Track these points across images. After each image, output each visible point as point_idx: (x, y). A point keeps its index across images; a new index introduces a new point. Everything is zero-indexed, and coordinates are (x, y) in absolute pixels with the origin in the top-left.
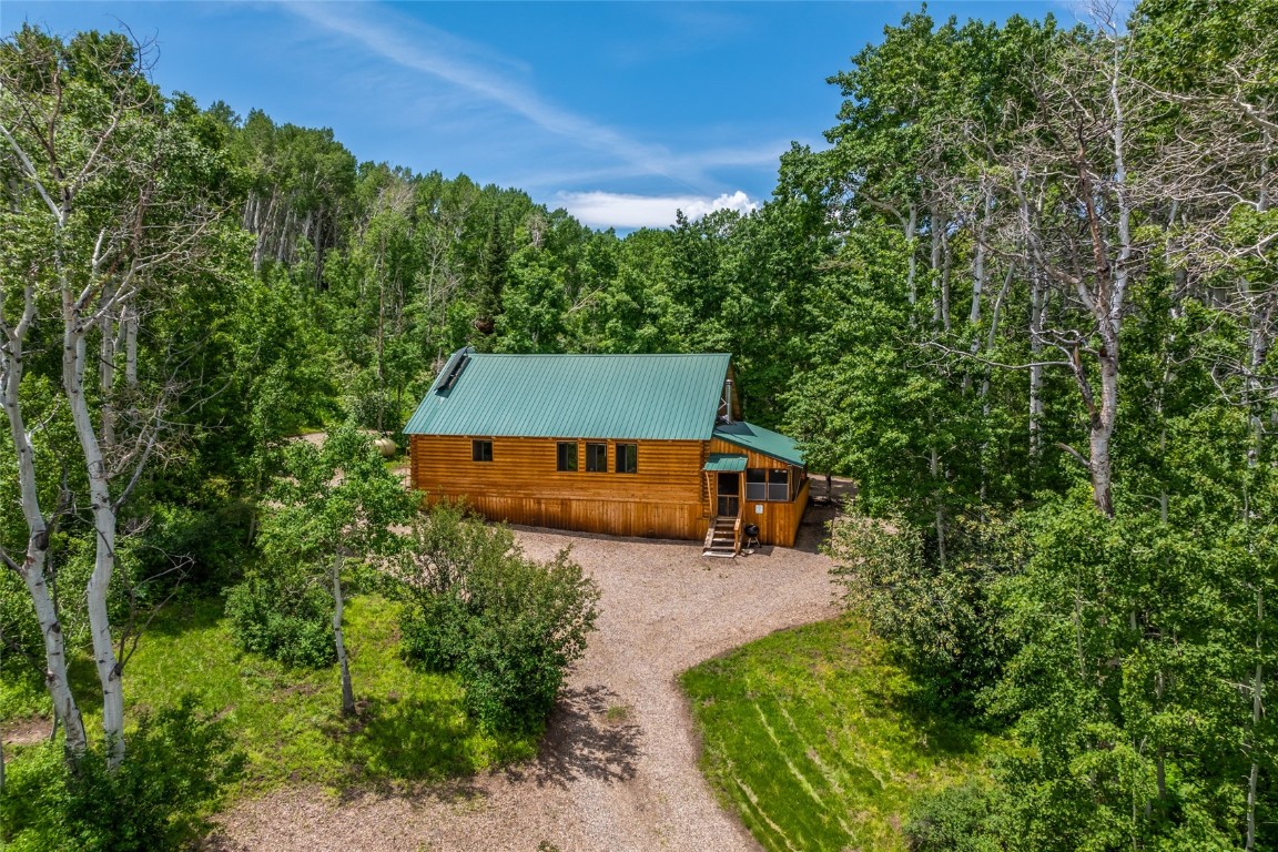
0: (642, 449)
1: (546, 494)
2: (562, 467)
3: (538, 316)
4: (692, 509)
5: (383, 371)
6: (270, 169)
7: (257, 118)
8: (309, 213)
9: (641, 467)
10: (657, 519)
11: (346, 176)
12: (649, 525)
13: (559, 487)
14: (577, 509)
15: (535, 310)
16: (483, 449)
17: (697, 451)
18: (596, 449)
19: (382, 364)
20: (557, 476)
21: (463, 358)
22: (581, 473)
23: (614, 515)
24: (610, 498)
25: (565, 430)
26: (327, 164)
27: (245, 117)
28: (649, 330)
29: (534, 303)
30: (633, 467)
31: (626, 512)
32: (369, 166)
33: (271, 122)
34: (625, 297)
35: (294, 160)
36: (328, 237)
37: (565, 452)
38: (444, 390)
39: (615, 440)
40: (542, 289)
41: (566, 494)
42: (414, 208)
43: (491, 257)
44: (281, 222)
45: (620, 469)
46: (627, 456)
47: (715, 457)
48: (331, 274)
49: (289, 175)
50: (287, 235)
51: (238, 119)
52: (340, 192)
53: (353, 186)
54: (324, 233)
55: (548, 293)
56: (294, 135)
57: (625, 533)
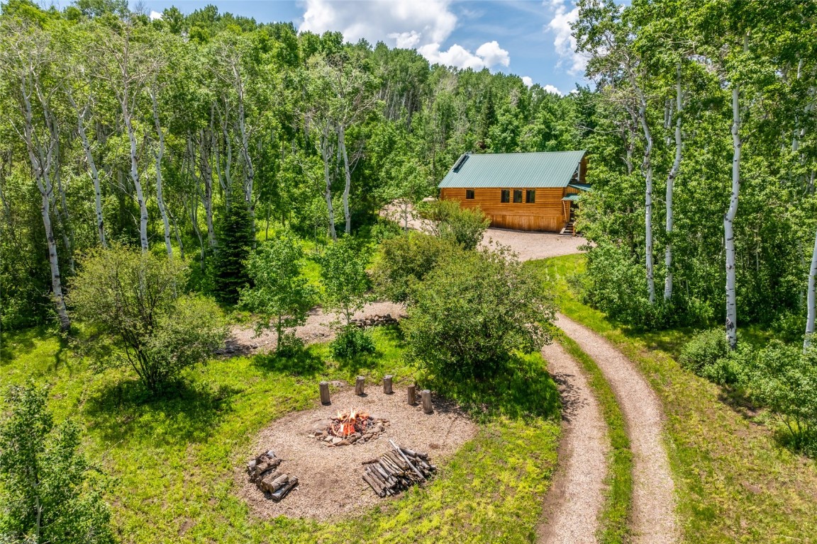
0: (537, 192)
1: (496, 213)
2: (503, 201)
3: (505, 138)
4: (558, 218)
5: (434, 166)
6: (386, 72)
7: (381, 46)
8: (405, 94)
9: (537, 200)
10: (543, 223)
11: (424, 72)
12: (539, 227)
13: (501, 209)
14: (509, 219)
15: (504, 135)
16: (470, 194)
17: (561, 192)
18: (518, 193)
19: (434, 164)
20: (501, 205)
21: (465, 157)
22: (511, 203)
23: (524, 221)
24: (522, 214)
25: (504, 185)
26: (414, 68)
27: (374, 46)
28: (553, 142)
29: (502, 133)
30: (533, 201)
31: (529, 220)
32: (436, 66)
33: (386, 47)
34: (543, 127)
35: (398, 67)
36: (415, 106)
37: (505, 195)
38: (456, 170)
39: (527, 188)
40: (507, 125)
41: (504, 213)
42: (458, 88)
43: (487, 111)
44: (392, 100)
45: (528, 201)
46: (530, 195)
47: (568, 195)
48: (415, 124)
49: (395, 75)
50: (395, 106)
51: (371, 47)
52: (421, 82)
53: (427, 78)
54: (413, 103)
55: (510, 127)
56: (398, 54)
57: (529, 230)
